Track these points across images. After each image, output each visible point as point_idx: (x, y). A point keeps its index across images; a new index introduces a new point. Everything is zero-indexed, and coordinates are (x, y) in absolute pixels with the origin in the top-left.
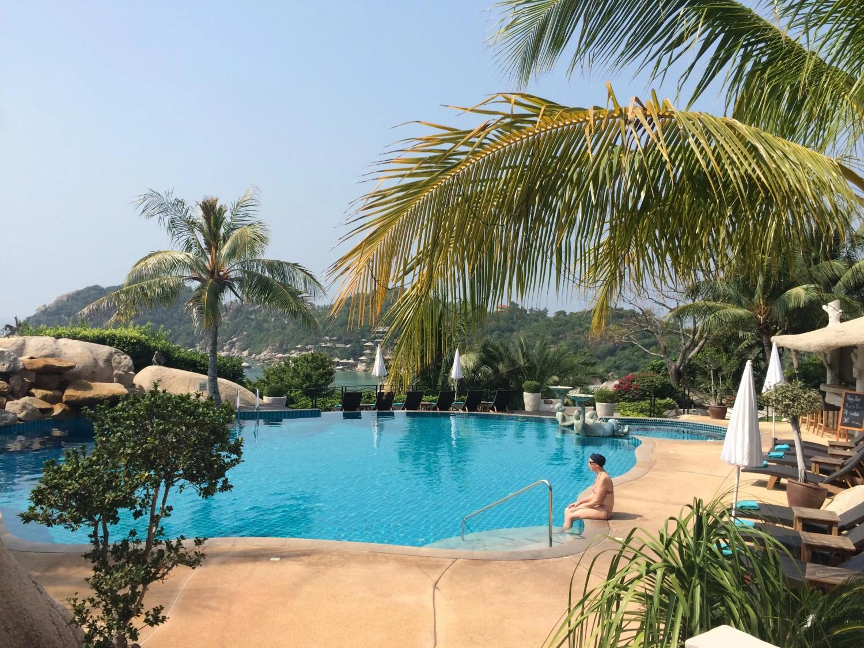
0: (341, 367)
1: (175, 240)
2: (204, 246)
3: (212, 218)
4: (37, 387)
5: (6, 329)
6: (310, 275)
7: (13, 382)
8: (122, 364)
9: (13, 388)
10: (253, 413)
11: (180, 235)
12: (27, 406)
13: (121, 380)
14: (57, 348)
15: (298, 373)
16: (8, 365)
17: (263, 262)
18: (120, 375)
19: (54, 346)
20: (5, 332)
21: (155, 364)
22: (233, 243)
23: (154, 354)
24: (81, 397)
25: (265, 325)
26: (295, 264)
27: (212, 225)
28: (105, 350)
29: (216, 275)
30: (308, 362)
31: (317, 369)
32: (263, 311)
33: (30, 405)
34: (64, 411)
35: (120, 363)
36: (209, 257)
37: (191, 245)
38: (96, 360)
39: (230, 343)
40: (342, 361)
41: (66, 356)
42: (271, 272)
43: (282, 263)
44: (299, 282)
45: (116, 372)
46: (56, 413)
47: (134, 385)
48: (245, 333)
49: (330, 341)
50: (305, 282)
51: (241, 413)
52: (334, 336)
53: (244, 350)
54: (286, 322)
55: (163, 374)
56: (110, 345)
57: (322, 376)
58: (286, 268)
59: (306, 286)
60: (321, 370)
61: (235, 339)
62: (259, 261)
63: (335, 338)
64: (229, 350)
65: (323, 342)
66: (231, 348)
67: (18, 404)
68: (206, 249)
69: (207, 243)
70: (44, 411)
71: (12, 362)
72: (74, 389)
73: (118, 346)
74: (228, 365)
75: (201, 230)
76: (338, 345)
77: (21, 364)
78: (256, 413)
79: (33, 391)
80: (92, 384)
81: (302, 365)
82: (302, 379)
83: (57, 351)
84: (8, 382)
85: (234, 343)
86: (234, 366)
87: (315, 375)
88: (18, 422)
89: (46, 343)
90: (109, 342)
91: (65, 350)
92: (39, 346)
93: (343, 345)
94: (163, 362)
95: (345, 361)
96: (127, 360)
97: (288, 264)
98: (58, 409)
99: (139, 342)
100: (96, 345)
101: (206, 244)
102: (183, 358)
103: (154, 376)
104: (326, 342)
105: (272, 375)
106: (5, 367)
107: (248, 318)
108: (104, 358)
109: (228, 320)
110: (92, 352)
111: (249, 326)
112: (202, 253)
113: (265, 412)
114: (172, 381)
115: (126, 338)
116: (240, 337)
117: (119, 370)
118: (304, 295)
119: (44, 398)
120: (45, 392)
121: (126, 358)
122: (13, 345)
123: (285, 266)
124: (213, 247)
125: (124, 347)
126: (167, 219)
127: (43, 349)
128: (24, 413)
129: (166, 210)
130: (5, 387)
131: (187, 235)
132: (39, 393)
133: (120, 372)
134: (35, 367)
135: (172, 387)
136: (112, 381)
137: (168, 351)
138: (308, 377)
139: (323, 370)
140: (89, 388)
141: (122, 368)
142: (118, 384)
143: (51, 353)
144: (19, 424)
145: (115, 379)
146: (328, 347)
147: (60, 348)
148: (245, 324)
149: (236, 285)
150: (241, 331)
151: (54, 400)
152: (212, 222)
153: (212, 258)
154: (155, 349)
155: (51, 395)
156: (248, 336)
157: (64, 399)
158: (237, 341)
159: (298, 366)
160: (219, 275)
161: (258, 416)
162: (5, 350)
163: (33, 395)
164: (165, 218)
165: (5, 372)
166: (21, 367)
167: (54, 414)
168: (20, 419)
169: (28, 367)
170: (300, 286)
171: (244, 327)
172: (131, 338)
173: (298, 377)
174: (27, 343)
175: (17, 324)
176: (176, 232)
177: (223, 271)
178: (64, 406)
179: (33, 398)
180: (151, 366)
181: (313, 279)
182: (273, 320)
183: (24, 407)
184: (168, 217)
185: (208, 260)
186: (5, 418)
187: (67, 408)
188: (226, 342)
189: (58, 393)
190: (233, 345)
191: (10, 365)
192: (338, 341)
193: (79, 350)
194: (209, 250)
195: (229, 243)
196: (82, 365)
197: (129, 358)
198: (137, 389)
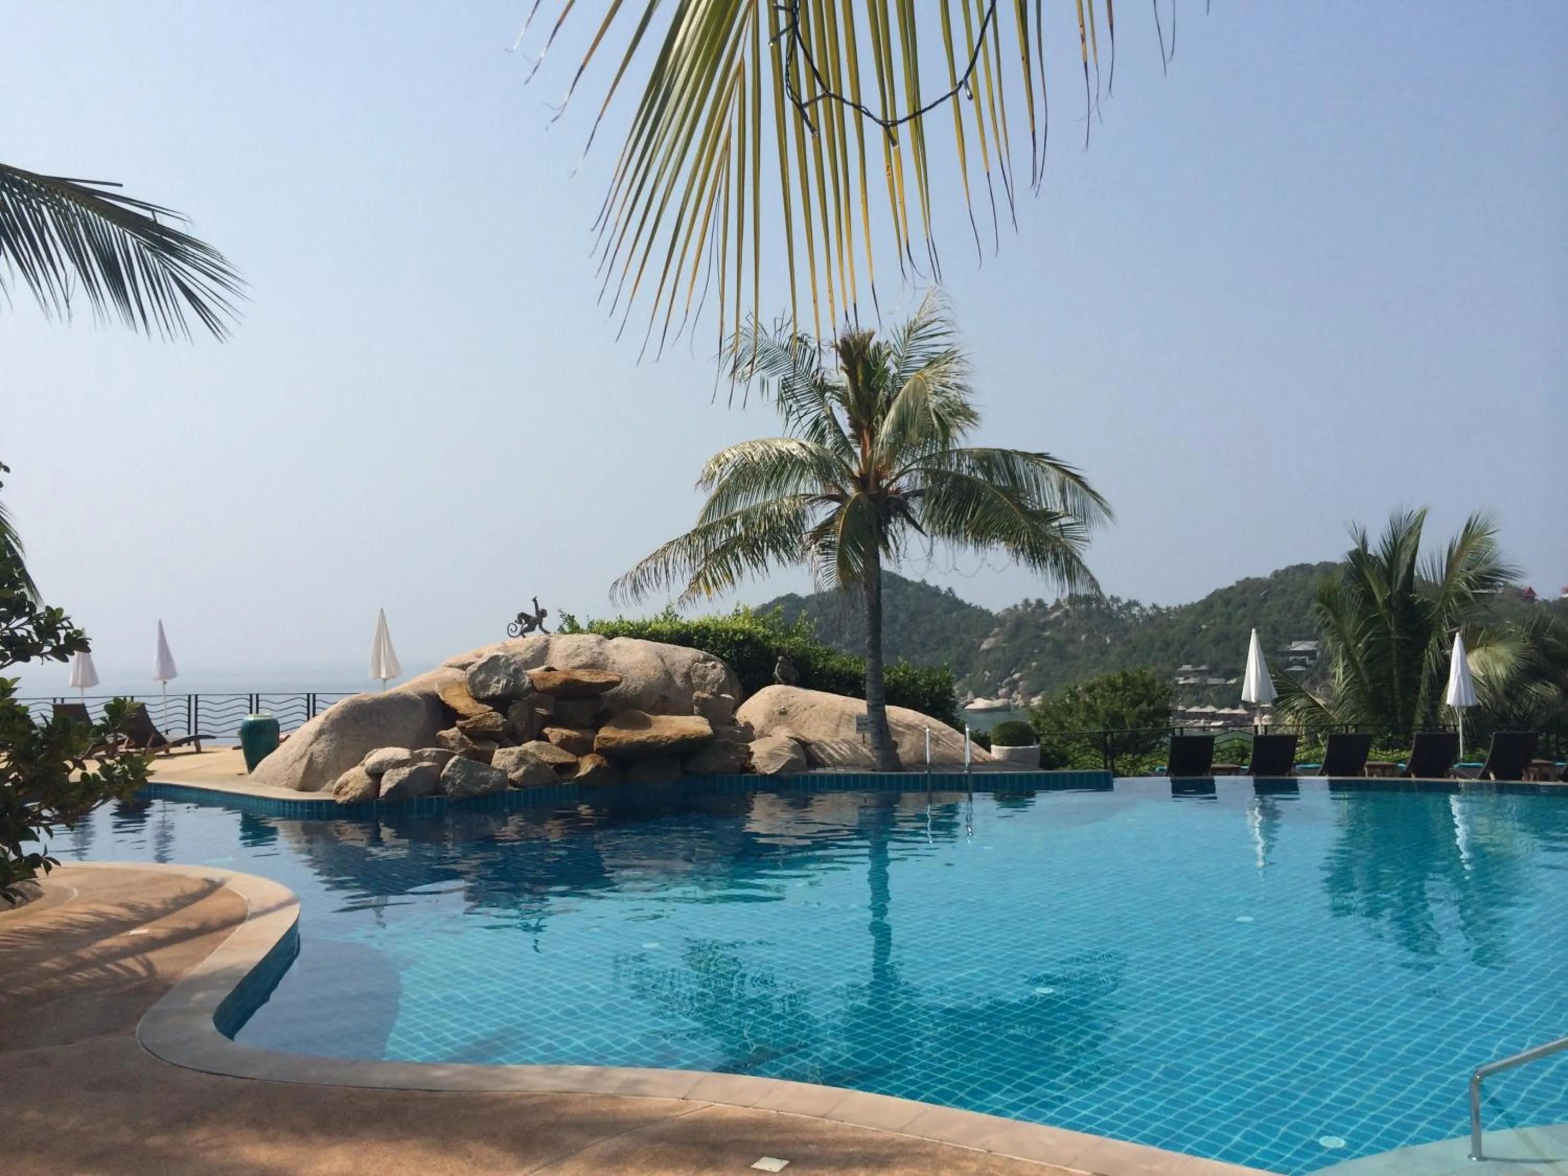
0: (1220, 723)
1: (791, 423)
2: (847, 431)
3: (859, 370)
4: (554, 722)
5: (520, 622)
6: (1076, 478)
7: (513, 712)
8: (709, 678)
9: (513, 726)
10: (960, 776)
11: (802, 413)
12: (529, 758)
13: (705, 709)
14: (601, 653)
15: (1096, 712)
16: (504, 682)
17: (970, 452)
18: (705, 699)
19: (596, 649)
20: (519, 626)
21: (780, 683)
22: (899, 411)
23: (777, 661)
24: (625, 741)
25: (1070, 648)
26: (1041, 455)
27: (860, 384)
28: (685, 655)
29: (872, 486)
30: (1115, 689)
31: (1134, 704)
32: (1065, 624)
33: (533, 755)
34: (597, 769)
35: (704, 677)
36: (858, 451)
37: (824, 430)
38: (668, 675)
39: (1008, 684)
40: (1222, 711)
41: (616, 666)
42: (988, 472)
43: (1010, 452)
44: (1048, 490)
45: (697, 694)
46: (582, 773)
47: (735, 721)
48: (1034, 664)
49: (1196, 673)
50: (1063, 491)
51: (934, 776)
52: (1203, 663)
53: (1035, 694)
54: (1108, 641)
55: (791, 701)
56: (699, 647)
57: (1146, 717)
58: (1021, 466)
59: (1064, 500)
60: (1144, 706)
61: (1017, 676)
62: (960, 452)
63: (1203, 667)
64: (1008, 695)
65: (1181, 675)
66: (1011, 691)
67: (511, 753)
68: (852, 436)
69: (854, 424)
70: (561, 768)
71: (512, 676)
72: (615, 726)
73: (712, 649)
74: (921, 682)
75: (844, 400)
76: (1212, 681)
77: (527, 679)
78: (966, 776)
79: (547, 730)
80: (653, 717)
81: (1103, 696)
82: (1104, 725)
83: (601, 658)
84: (505, 715)
85: (1016, 682)
86: (934, 683)
87: (1130, 716)
88: (510, 788)
89: (582, 644)
90: (699, 641)
91: (614, 656)
92: (570, 650)
93: (1222, 681)
94: (794, 678)
95: (1226, 711)
96: (716, 671)
97: (1025, 455)
98: (587, 765)
99: (749, 638)
100: (672, 646)
101: (852, 426)
102: (832, 669)
103: (773, 704)
104: (1186, 675)
105: (1044, 717)
106: (501, 685)
107: (1038, 637)
108: (684, 670)
109: (1004, 642)
110: (662, 660)
111: (1042, 651)
112: (843, 443)
113: (986, 776)
114: (806, 714)
115: (727, 632)
116: (1026, 671)
117: (704, 691)
118: (1063, 521)
119: (564, 744)
120: (566, 732)
121: (714, 667)
122: (527, 649)
123: (1019, 461)
124: (865, 431)
125: (724, 651)
126: (774, 383)
127: (577, 655)
128: (521, 772)
129: (772, 363)
130: (500, 723)
131: (814, 411)
132: (555, 733)
133: (705, 695)
134: (549, 684)
135: (806, 726)
136: (691, 713)
137: (808, 657)
138: (1116, 719)
139: (1149, 705)
140: (647, 724)
141: (709, 687)
142: (699, 719)
143: (590, 662)
144: (511, 791)
145: (696, 708)
146: (1191, 685)
147: (607, 653)
148: (1035, 647)
149: (915, 505)
150: (1027, 659)
151: (580, 748)
152: (860, 377)
153: (864, 452)
154: (779, 651)
155: (576, 739)
156: (1039, 669)
157: (596, 745)
158: (1021, 679)
159: (1095, 699)
160: (879, 487)
161: (971, 785)
162: (501, 654)
163: (545, 738)
164: (770, 380)
165: (499, 695)
166: (527, 685)
167: (579, 775)
168: (512, 782)
169: (540, 686)
170: (1051, 500)
171: (1032, 653)
172: (735, 632)
173: (1096, 721)
174: (551, 646)
175: (537, 613)
176: (794, 408)
177: (886, 477)
178: (598, 759)
179: (543, 743)
180: (772, 687)
181: (1083, 485)
182: (1083, 637)
183: (522, 760)
184: (777, 377)
185: (857, 458)
186: (484, 780)
187: (605, 763)
188: (1001, 681)
189: (588, 735)
190: (1013, 686)
191: (508, 682)
192: (1210, 673)
193: (640, 656)
194: (858, 436)
195: (892, 413)
196: (643, 683)
197: (720, 666)
198: (740, 728)
